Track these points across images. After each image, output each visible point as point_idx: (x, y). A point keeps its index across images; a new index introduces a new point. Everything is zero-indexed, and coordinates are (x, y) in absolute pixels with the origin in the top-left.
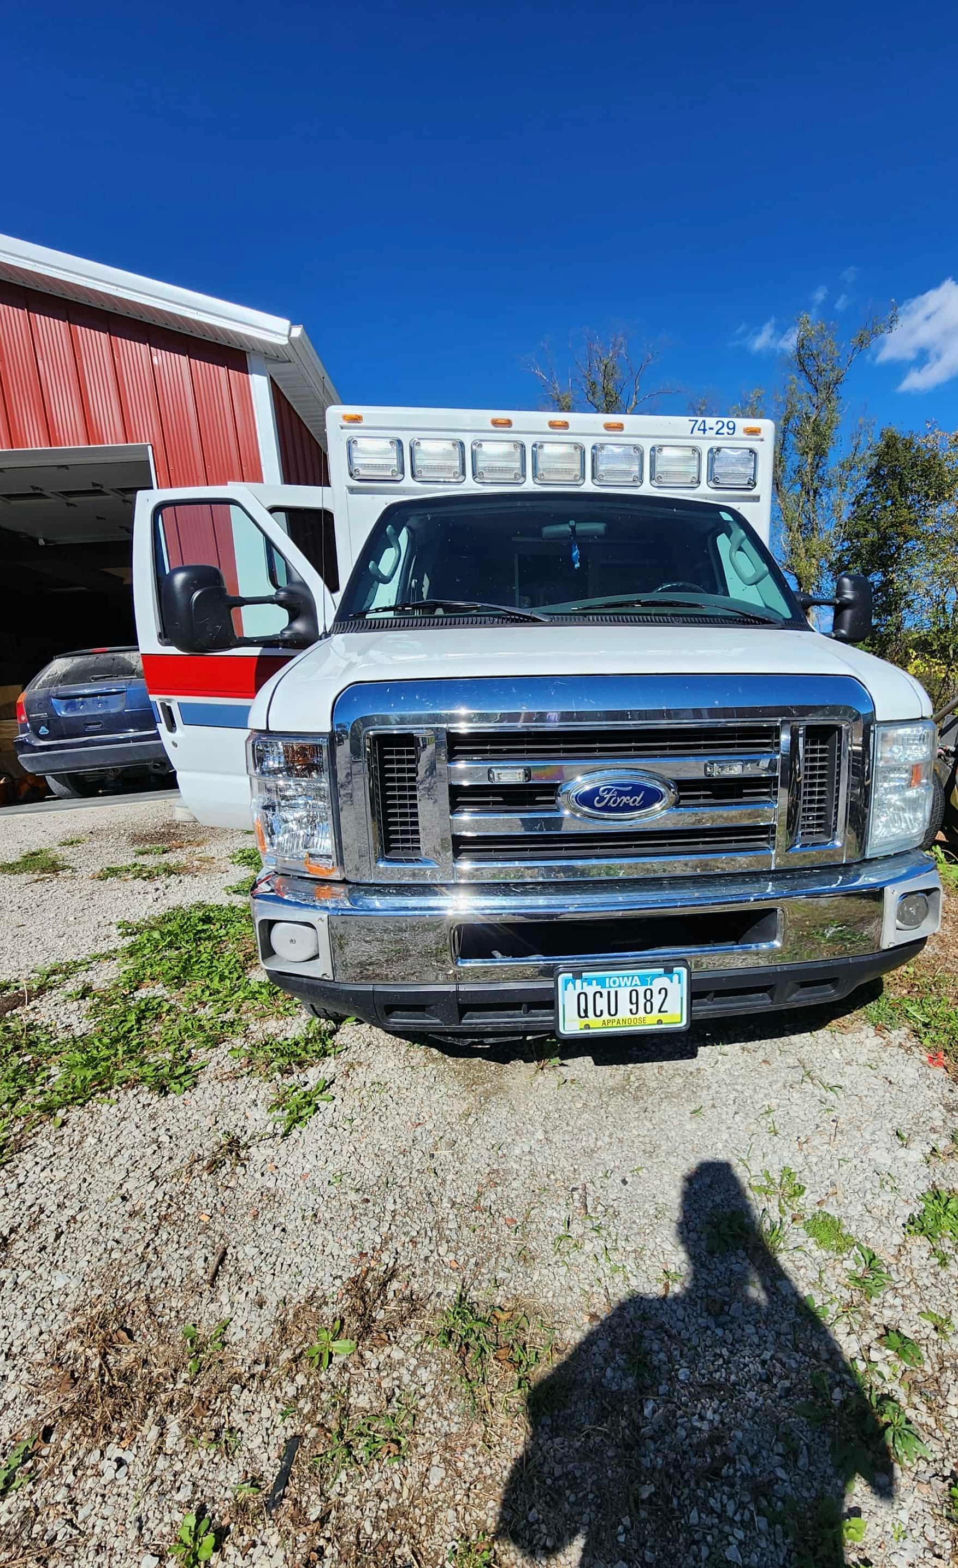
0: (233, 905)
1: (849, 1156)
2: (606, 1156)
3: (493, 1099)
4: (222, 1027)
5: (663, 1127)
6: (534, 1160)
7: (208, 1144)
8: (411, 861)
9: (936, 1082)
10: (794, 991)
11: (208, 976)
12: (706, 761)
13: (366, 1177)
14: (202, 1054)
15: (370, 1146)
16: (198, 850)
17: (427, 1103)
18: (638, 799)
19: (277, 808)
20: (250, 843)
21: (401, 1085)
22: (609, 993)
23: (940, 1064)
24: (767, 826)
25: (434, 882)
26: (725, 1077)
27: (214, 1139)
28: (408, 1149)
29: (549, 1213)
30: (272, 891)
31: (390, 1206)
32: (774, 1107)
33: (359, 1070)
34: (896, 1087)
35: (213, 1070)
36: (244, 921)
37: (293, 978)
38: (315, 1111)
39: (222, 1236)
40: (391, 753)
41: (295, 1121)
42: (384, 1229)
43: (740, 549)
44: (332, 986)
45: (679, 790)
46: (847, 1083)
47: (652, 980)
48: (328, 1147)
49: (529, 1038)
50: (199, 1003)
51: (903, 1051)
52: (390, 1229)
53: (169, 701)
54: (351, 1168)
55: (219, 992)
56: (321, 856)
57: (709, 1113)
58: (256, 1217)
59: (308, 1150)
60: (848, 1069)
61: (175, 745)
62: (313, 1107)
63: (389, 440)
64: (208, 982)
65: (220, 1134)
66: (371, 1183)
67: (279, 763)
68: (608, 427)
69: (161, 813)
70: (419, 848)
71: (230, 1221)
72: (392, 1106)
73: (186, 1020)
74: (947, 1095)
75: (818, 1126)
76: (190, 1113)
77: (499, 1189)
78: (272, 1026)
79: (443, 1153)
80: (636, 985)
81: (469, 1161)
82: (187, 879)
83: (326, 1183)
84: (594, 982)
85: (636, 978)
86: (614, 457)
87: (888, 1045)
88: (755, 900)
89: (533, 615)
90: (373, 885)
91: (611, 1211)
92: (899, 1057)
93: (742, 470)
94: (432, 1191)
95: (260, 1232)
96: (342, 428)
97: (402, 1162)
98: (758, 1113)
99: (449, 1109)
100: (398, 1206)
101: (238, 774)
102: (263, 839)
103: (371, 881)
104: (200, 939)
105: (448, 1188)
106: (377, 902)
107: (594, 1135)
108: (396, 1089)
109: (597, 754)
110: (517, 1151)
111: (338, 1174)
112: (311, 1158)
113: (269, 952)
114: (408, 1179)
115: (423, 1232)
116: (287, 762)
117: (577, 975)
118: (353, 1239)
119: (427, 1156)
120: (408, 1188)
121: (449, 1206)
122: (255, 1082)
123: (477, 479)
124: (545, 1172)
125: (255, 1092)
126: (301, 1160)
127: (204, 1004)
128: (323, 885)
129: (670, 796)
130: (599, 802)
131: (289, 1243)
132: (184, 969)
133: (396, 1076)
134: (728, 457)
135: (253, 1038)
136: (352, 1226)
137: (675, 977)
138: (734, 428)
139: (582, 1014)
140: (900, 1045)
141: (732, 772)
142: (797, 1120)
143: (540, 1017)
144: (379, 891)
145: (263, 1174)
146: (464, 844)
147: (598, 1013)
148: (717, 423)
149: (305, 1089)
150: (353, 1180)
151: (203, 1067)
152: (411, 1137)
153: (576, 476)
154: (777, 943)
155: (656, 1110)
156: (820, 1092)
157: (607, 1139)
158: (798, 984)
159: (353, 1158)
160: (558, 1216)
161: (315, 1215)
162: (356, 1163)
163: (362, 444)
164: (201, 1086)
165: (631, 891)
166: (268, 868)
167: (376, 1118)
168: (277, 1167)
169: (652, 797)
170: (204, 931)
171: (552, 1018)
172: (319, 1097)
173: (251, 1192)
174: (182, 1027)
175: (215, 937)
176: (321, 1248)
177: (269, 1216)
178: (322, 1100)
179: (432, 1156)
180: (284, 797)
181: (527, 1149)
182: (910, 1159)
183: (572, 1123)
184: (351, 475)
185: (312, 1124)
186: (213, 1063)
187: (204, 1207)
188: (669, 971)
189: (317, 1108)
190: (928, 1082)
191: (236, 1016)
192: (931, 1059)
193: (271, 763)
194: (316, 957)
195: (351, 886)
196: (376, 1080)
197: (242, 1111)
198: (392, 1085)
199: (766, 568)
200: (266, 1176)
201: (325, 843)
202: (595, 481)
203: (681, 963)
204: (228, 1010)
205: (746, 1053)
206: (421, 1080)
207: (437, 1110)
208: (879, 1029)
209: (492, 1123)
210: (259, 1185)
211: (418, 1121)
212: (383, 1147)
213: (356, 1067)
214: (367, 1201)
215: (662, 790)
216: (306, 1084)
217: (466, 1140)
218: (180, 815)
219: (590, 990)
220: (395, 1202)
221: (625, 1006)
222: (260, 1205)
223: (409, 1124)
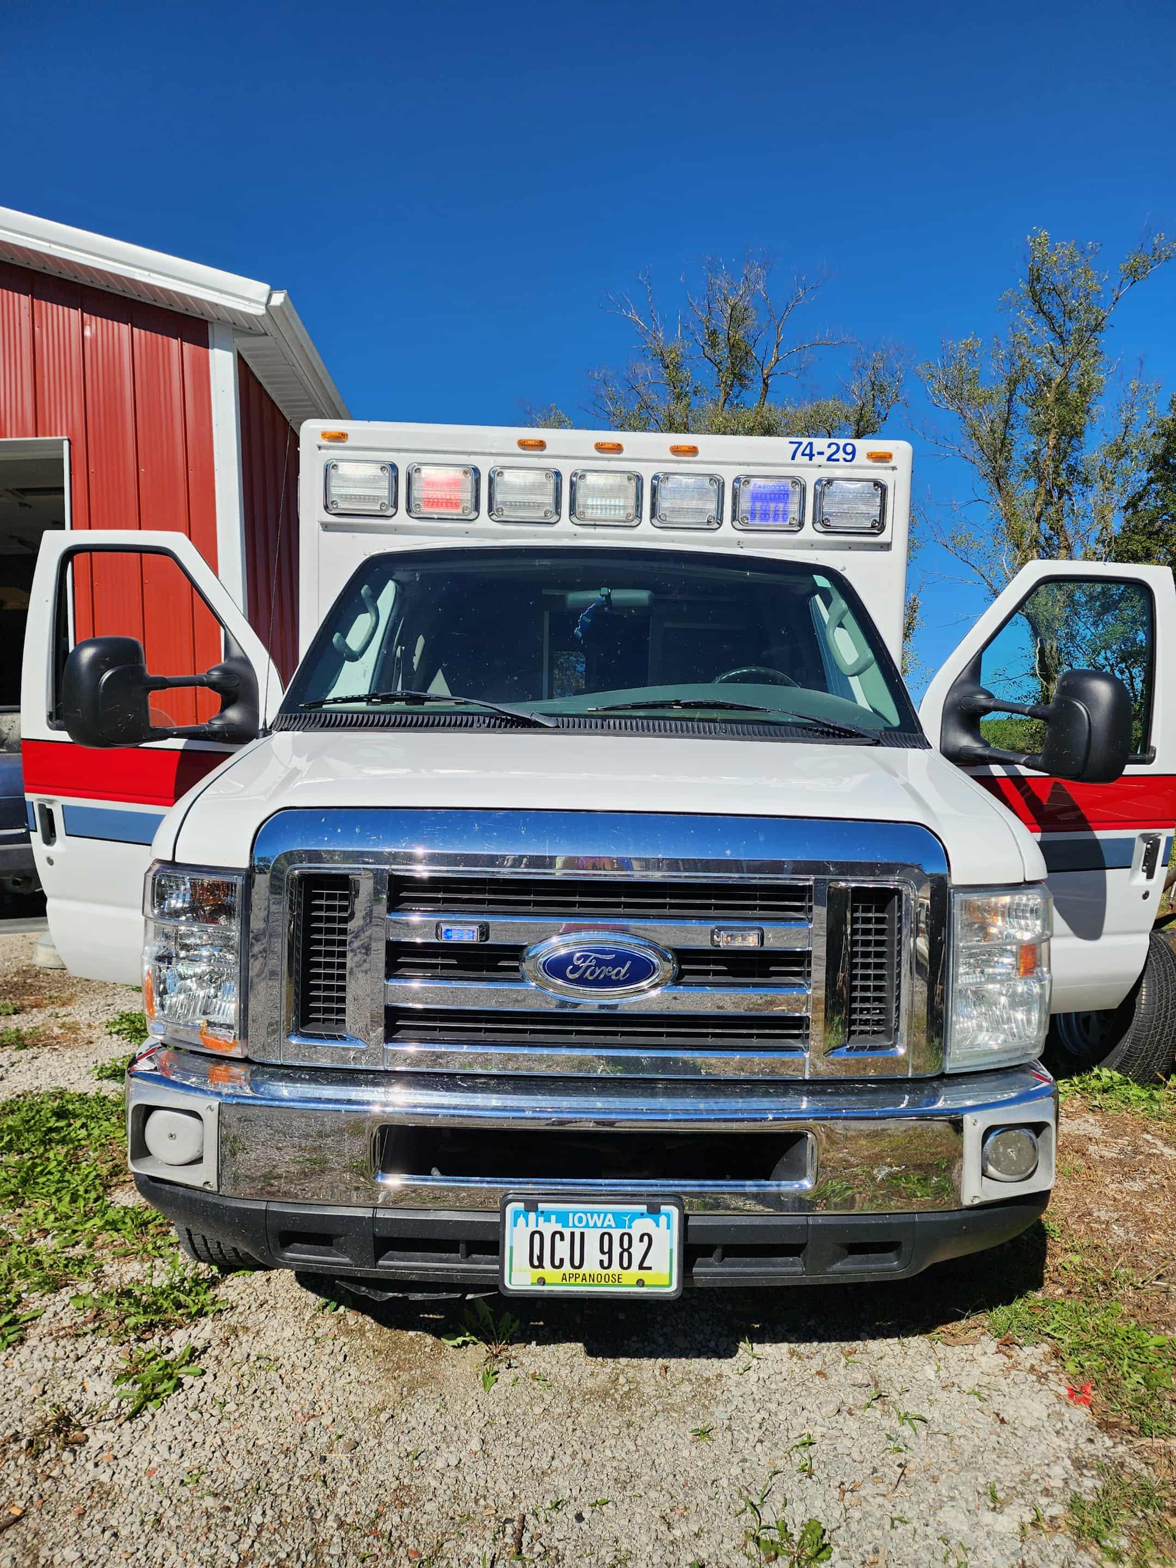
0: (102, 1094)
1: (910, 1515)
2: (560, 1482)
3: (420, 1391)
4: (66, 1266)
5: (649, 1449)
6: (461, 1478)
7: (29, 1419)
8: (333, 1038)
9: (1071, 1427)
10: (837, 1258)
11: (55, 1193)
12: (713, 926)
13: (231, 1479)
14: (35, 1301)
15: (242, 1441)
16: (62, 1011)
17: (328, 1389)
18: (623, 971)
19: (174, 960)
20: (134, 1004)
21: (298, 1363)
22: (572, 1234)
23: (1086, 1400)
24: (801, 1018)
25: (359, 1067)
26: (754, 1389)
27: (38, 1414)
28: (292, 1447)
29: (469, 1547)
30: (156, 1069)
31: (257, 1518)
32: (817, 1438)
33: (244, 1338)
34: (1007, 1428)
35: (47, 1322)
36: (114, 1120)
37: (167, 1187)
38: (175, 1390)
39: (36, 1534)
40: (320, 896)
41: (148, 1399)
42: (244, 1546)
43: (841, 625)
44: (215, 1200)
45: (680, 962)
46: (936, 1415)
47: (631, 1221)
48: (187, 1437)
49: (469, 1297)
50: (39, 1231)
51: (1034, 1378)
52: (252, 1546)
53: (51, 802)
54: (213, 1466)
55: (68, 1217)
56: (221, 1025)
57: (718, 1436)
58: (81, 1515)
59: (159, 1438)
60: (942, 1396)
61: (50, 862)
62: (172, 1383)
63: (379, 466)
64: (55, 1202)
65: (47, 1407)
66: (237, 1487)
67: (184, 901)
68: (676, 450)
69: (16, 954)
70: (344, 1020)
71: (47, 1517)
72: (280, 1390)
73: (19, 1253)
74: (1082, 1446)
75: (875, 1470)
76: (11, 1377)
77: (406, 1511)
78: (133, 1270)
79: (339, 1457)
80: (609, 1227)
81: (372, 1470)
82: (45, 1053)
83: (177, 1483)
84: (553, 1218)
85: (610, 1216)
86: (680, 491)
87: (1013, 1367)
88: (775, 1119)
89: (534, 718)
90: (282, 1066)
91: (553, 1553)
92: (1025, 1387)
93: (863, 508)
94: (315, 1505)
95: (85, 1534)
96: (320, 448)
97: (281, 1464)
98: (791, 1445)
99: (357, 1399)
100: (268, 1519)
101: (131, 906)
102: (152, 999)
103: (279, 1062)
104: (51, 1141)
105: (337, 1502)
106: (284, 1090)
107: (551, 1453)
108: (289, 1367)
109: (576, 910)
110: (440, 1464)
111: (196, 1472)
112: (163, 1449)
113: (141, 1150)
114: (286, 1487)
115: (294, 1554)
116: (193, 902)
117: (531, 1206)
118: (202, 1554)
119: (317, 1459)
120: (284, 1497)
121: (335, 1526)
122: (101, 1343)
123: (494, 517)
124: (473, 1495)
125: (100, 1356)
126: (148, 1451)
127: (45, 1232)
128: (219, 1064)
129: (666, 969)
130: (572, 972)
131: (120, 1551)
132: (24, 1182)
133: (293, 1349)
134: (843, 492)
135: (106, 1284)
136: (203, 1539)
137: (663, 1219)
138: (853, 453)
139: (536, 1263)
140: (1032, 1369)
141: (746, 944)
142: (847, 1459)
143: (481, 1265)
144: (288, 1076)
145: (96, 1465)
146: (404, 1018)
147: (557, 1263)
148: (829, 446)
149: (166, 1357)
150: (214, 1481)
151: (34, 1318)
152: (300, 1431)
153: (629, 515)
154: (807, 1184)
155: (645, 1426)
156: (892, 1423)
157: (568, 1460)
158: (844, 1246)
159: (217, 1454)
160: (480, 1554)
161: (159, 1521)
162: (220, 1460)
163: (345, 469)
164: (29, 1343)
165: (612, 1096)
166: (155, 1038)
167: (257, 1403)
168: (116, 1458)
169: (641, 970)
170: (57, 1130)
171: (497, 1267)
172: (185, 1369)
173: (79, 1486)
174: (13, 1262)
175: (72, 1141)
176: (160, 1560)
177: (99, 1516)
178: (188, 1374)
179: (324, 1459)
180: (185, 947)
181: (453, 1462)
182: (998, 1528)
183: (523, 1433)
184: (326, 507)
185: (170, 1405)
186: (49, 1314)
187: (17, 1497)
188: (654, 1210)
189: (179, 1384)
190: (1059, 1425)
191: (88, 1252)
192: (1072, 1393)
193: (173, 902)
194: (198, 1160)
195: (254, 1068)
196: (264, 1353)
197: (80, 1380)
198: (285, 1362)
199: (870, 655)
200: (100, 1468)
201: (228, 1008)
202: (655, 521)
203: (672, 1200)
204: (77, 1243)
205: (795, 1359)
206: (325, 1358)
207: (341, 1400)
208: (1007, 1344)
209: (413, 1423)
210: (90, 1478)
211: (311, 1412)
212: (259, 1442)
213: (240, 1333)
214: (228, 1509)
215: (656, 961)
216: (169, 1350)
217: (373, 1442)
218: (42, 958)
219: (548, 1229)
220: (264, 1513)
221: (593, 1254)
222: (89, 1503)
223: (299, 1415)
